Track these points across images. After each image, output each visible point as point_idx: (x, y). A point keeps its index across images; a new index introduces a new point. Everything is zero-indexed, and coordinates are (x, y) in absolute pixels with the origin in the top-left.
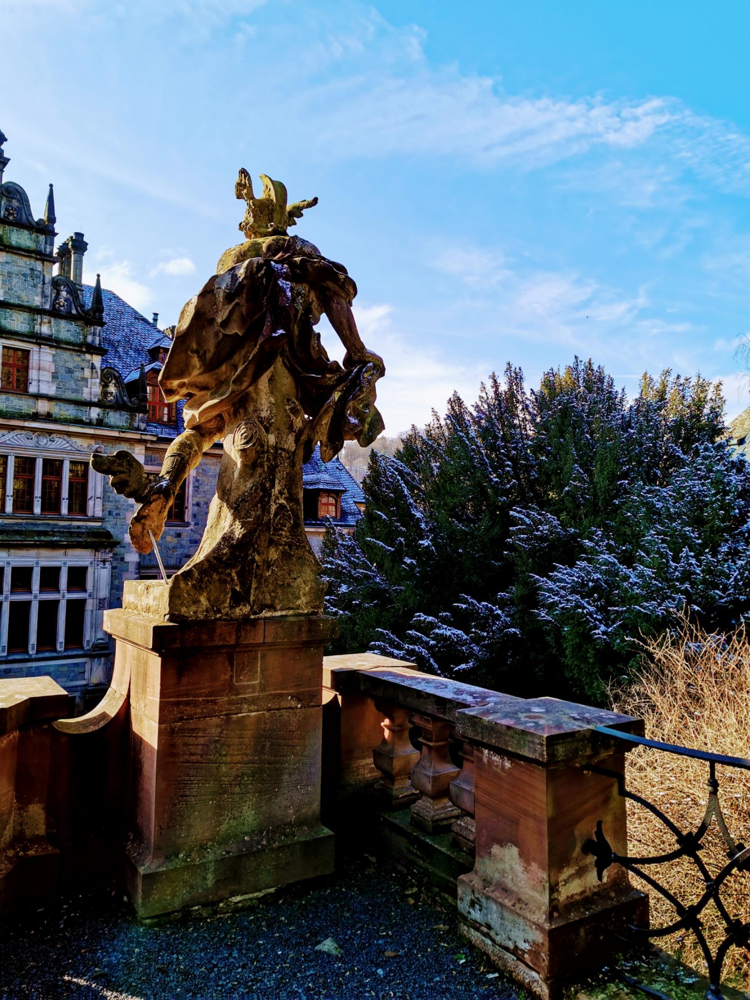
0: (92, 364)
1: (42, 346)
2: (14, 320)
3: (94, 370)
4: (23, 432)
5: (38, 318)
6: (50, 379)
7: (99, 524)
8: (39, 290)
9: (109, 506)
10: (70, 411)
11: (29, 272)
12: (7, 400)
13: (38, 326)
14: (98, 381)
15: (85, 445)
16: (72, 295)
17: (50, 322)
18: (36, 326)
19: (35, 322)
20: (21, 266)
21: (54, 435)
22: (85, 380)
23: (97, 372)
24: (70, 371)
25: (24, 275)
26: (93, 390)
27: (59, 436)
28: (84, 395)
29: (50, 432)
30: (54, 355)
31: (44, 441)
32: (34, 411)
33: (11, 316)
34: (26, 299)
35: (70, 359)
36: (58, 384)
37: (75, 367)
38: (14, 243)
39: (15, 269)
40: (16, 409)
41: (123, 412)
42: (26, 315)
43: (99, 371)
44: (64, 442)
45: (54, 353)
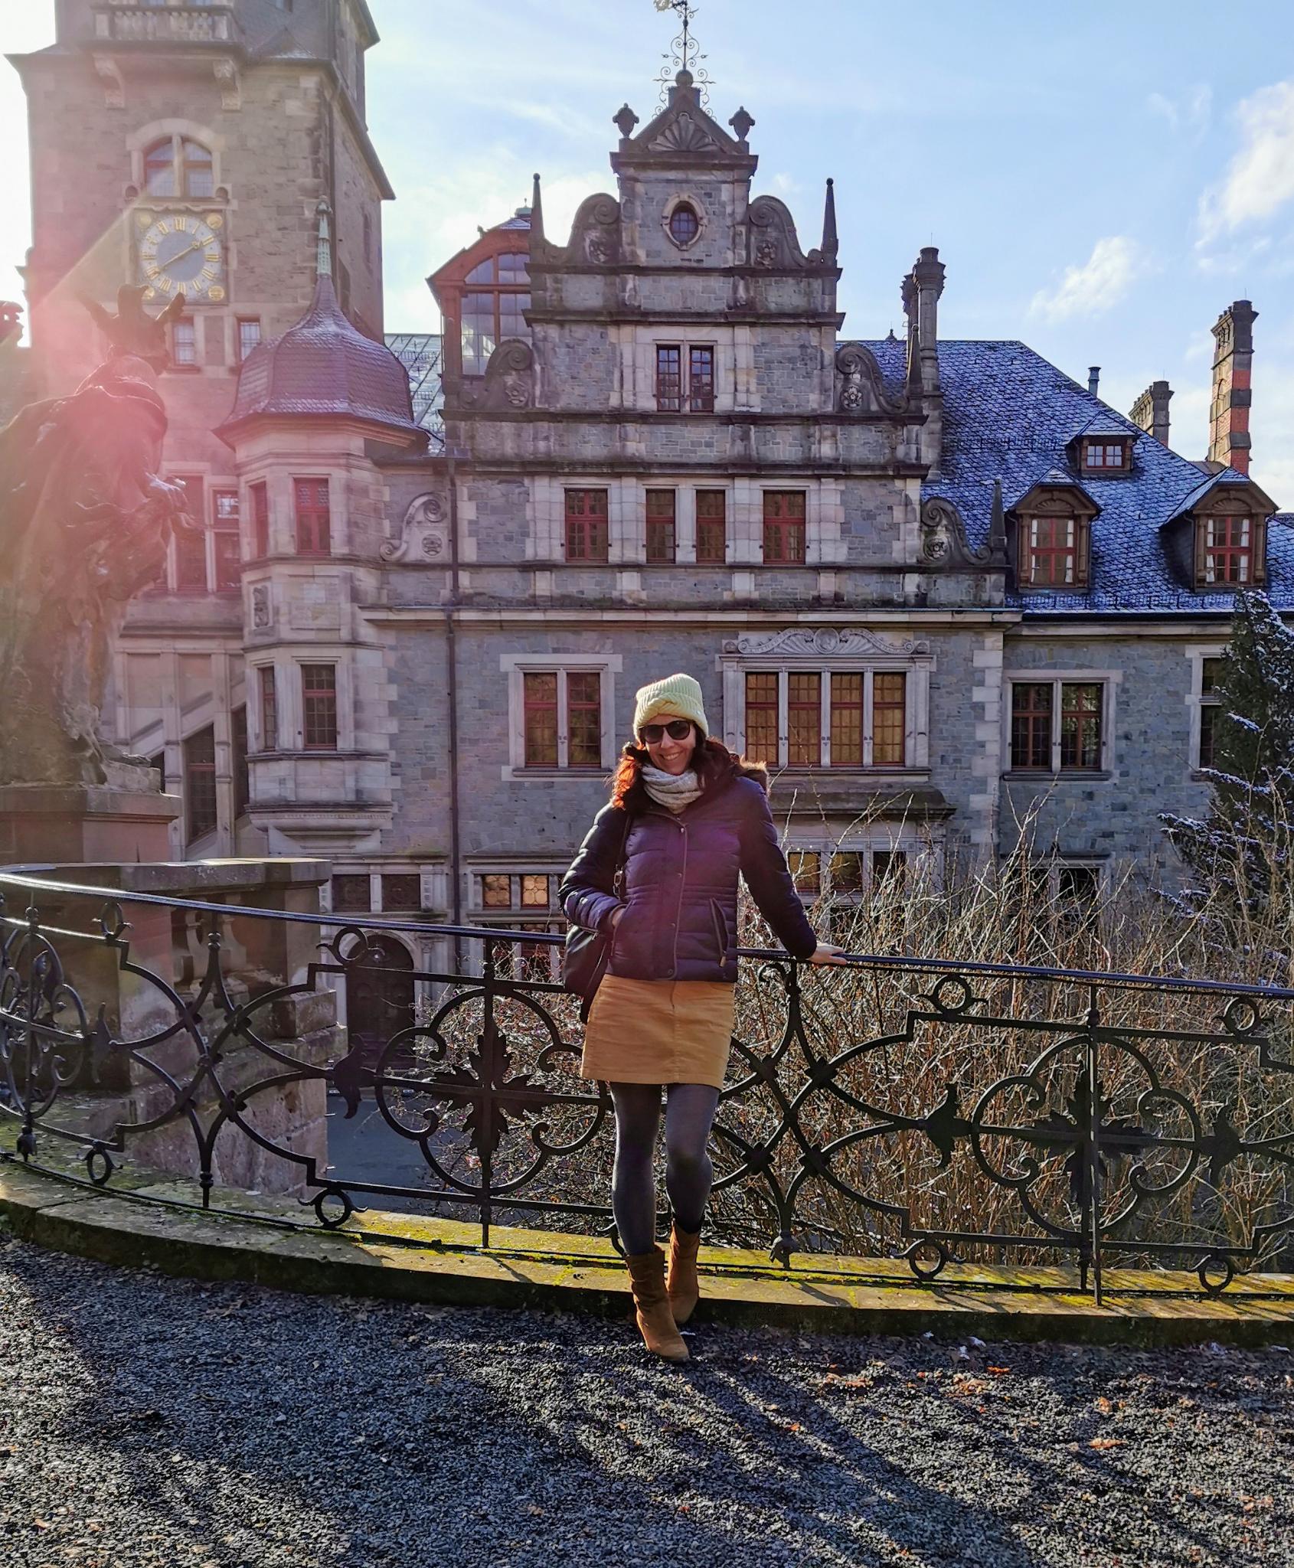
0: (906, 496)
1: (823, 480)
2: (778, 443)
3: (909, 508)
4: (800, 631)
5: (815, 430)
6: (838, 536)
7: (925, 779)
8: (816, 380)
9: (941, 747)
10: (871, 587)
11: (797, 352)
12: (774, 580)
13: (817, 446)
14: (916, 525)
15: (898, 643)
16: (869, 378)
17: (834, 435)
18: (813, 447)
19: (812, 439)
20: (786, 346)
21: (846, 632)
22: (894, 527)
23: (914, 510)
24: (870, 516)
25: (791, 360)
26: (908, 544)
27: (854, 631)
28: (894, 555)
29: (840, 626)
30: (842, 492)
31: (832, 643)
32: (815, 593)
33: (774, 437)
34: (794, 401)
35: (868, 493)
36: (851, 542)
37: (877, 508)
38: (773, 307)
39: (776, 353)
40: (787, 594)
41: (962, 577)
42: (795, 431)
43: (918, 508)
44: (864, 641)
45: (842, 487)
